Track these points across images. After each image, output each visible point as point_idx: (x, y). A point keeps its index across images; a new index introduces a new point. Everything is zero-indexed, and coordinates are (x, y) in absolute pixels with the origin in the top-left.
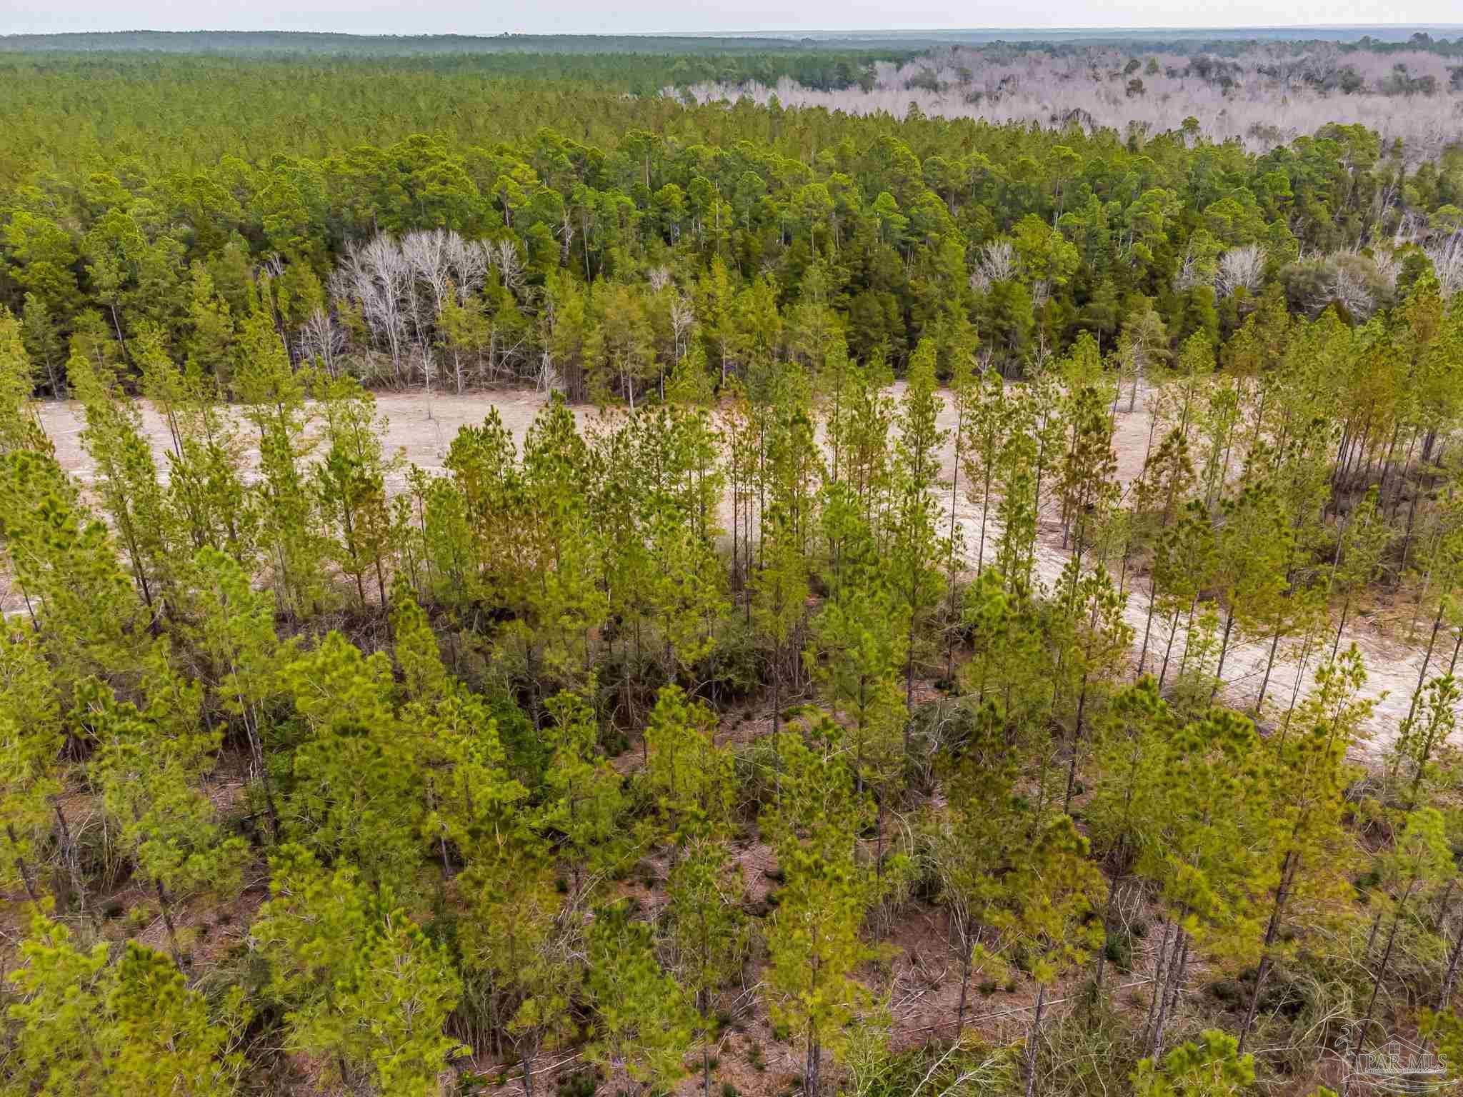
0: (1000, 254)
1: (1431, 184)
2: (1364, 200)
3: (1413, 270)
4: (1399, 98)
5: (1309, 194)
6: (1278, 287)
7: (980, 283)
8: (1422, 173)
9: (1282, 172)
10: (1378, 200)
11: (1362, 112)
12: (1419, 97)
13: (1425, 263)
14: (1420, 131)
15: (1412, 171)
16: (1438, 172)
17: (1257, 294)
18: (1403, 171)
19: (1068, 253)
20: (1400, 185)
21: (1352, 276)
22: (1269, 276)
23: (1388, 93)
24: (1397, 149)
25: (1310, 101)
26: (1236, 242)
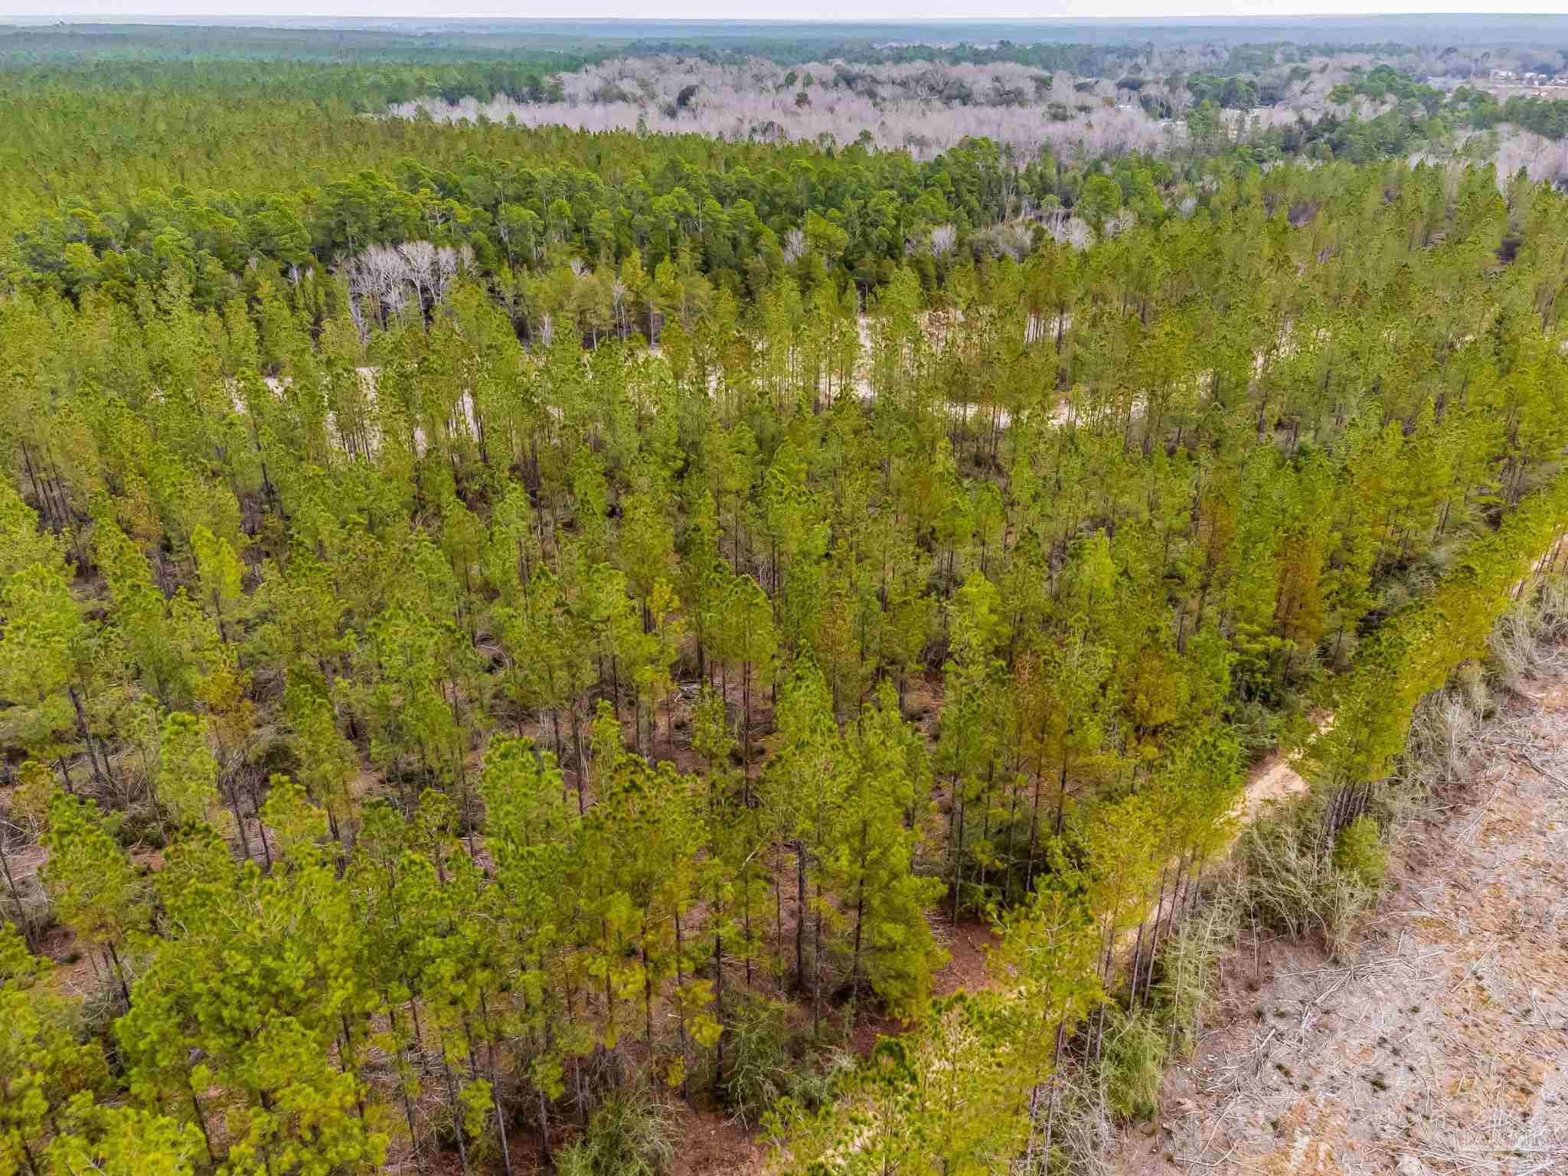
0: (796, 239)
1: (1036, 178)
2: (996, 191)
3: (1039, 235)
4: (1002, 109)
5: (964, 187)
6: (966, 250)
7: (789, 257)
8: (1028, 170)
9: (944, 175)
10: (1004, 191)
11: (981, 123)
12: (1016, 107)
13: (1043, 231)
14: (1022, 137)
15: (1022, 170)
16: (1039, 168)
17: (955, 256)
18: (1016, 168)
19: (841, 236)
20: (1016, 179)
21: (1008, 241)
22: (960, 243)
23: (994, 105)
24: (1008, 150)
25: (940, 111)
26: (936, 223)
